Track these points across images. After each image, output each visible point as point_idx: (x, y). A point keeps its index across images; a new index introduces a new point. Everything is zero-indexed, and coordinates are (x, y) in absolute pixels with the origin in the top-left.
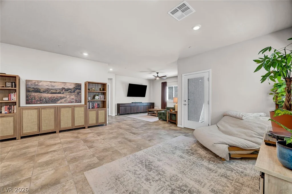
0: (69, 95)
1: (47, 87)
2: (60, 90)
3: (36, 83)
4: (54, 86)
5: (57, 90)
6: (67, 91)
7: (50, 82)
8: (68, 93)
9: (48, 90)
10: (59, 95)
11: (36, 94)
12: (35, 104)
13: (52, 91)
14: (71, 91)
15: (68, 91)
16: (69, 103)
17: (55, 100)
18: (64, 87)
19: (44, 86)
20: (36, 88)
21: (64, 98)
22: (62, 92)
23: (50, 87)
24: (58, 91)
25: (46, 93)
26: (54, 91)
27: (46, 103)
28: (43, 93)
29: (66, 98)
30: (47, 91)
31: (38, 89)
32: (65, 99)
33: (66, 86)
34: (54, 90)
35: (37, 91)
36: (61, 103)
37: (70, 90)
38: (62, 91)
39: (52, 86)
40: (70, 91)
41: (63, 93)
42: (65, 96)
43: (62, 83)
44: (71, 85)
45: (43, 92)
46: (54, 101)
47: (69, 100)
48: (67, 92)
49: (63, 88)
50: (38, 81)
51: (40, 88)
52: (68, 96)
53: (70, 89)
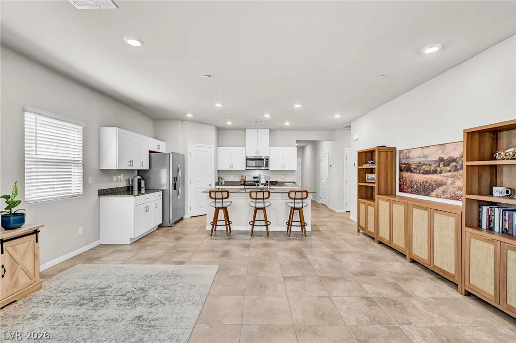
0: (453, 176)
1: (418, 160)
2: (435, 166)
3: (407, 154)
4: (426, 157)
5: (430, 166)
6: (448, 165)
7: (423, 148)
8: (450, 171)
9: (419, 166)
10: (435, 177)
11: (407, 175)
12: (406, 192)
13: (424, 167)
14: (456, 167)
15: (451, 166)
16: (452, 198)
17: (428, 188)
18: (442, 156)
19: (415, 158)
20: (407, 164)
21: (441, 184)
22: (439, 170)
23: (423, 159)
24: (432, 168)
25: (418, 171)
26: (426, 168)
27: (417, 193)
28: (414, 173)
29: (445, 184)
30: (419, 168)
31: (409, 164)
32: (443, 187)
33: (445, 152)
34: (427, 165)
35: (408, 169)
36: (437, 196)
37: (454, 164)
38: (439, 167)
39: (424, 157)
40: (453, 166)
41: (441, 172)
42: (444, 179)
43: (438, 147)
44: (455, 149)
45: (414, 170)
46: (426, 189)
47: (451, 190)
48: (449, 168)
49: (441, 160)
50: (409, 150)
51: (411, 163)
52: (450, 181)
53: (454, 160)
